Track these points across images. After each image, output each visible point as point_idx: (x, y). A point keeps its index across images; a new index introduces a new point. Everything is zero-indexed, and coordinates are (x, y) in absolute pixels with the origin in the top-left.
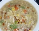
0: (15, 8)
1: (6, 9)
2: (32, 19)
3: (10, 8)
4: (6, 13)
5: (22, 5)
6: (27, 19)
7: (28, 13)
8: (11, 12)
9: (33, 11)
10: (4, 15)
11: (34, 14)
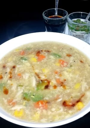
0: (36, 57)
1: (14, 59)
2: (81, 78)
3: (25, 57)
4: (14, 67)
5: (54, 52)
6: (70, 79)
7: (71, 66)
8: (28, 64)
9: (81, 62)
10: (8, 70)
11: (84, 67)
